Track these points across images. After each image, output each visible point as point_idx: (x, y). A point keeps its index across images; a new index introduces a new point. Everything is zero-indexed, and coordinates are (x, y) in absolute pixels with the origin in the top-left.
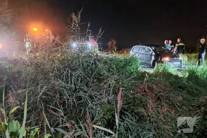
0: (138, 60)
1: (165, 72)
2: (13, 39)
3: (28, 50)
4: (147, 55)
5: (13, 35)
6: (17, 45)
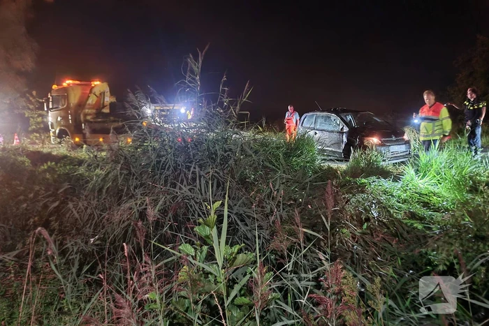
0: (313, 144)
1: (372, 167)
2: (31, 107)
3: (53, 130)
4: (332, 132)
5: (31, 98)
6: (39, 119)
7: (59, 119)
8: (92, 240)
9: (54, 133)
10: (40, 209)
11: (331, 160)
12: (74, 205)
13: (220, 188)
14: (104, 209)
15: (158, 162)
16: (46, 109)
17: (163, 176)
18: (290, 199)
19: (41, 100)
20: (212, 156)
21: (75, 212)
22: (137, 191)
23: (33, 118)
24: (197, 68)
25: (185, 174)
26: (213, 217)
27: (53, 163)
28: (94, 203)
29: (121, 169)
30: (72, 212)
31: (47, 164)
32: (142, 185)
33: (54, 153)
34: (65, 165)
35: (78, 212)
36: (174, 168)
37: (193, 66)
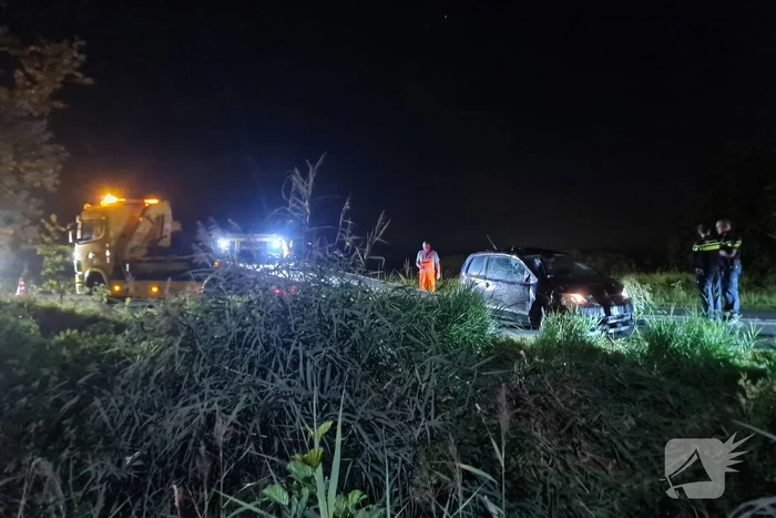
0: (484, 302)
1: (573, 341)
2: (47, 239)
3: (80, 273)
4: (513, 283)
5: (47, 226)
6: (59, 259)
7: (91, 256)
8: (129, 459)
9: (82, 277)
10: (48, 406)
11: (512, 327)
12: (102, 402)
13: (337, 377)
14: (150, 409)
15: (241, 335)
16: (71, 240)
17: (247, 359)
18: (448, 392)
19: (63, 229)
20: (325, 326)
21: (103, 413)
22: (204, 381)
23: (49, 256)
24: (306, 189)
25: (282, 355)
26: (318, 451)
27: (75, 331)
28: (135, 398)
29: (181, 345)
30: (99, 414)
31: (65, 332)
32: (213, 371)
33: (79, 311)
34: (93, 335)
35: (108, 414)
36: (264, 344)
37: (300, 187)
